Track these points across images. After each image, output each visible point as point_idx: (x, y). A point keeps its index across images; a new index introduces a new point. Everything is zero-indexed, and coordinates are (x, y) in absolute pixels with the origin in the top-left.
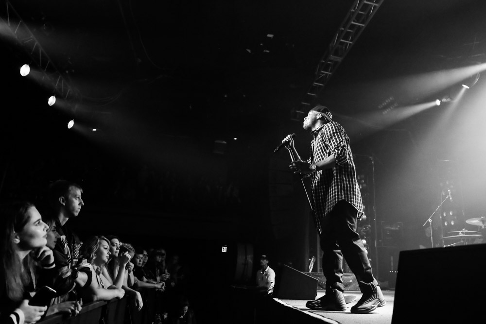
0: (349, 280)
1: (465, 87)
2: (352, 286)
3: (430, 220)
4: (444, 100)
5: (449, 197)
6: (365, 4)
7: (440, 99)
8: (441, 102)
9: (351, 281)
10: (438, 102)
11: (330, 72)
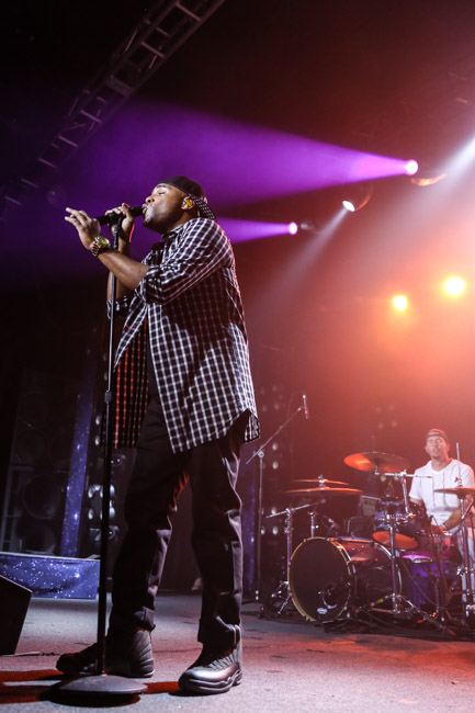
0: (73, 572)
1: (348, 206)
2: (79, 586)
3: (261, 454)
4: (304, 226)
5: (303, 410)
6: (176, 9)
7: (298, 224)
8: (299, 229)
9: (78, 576)
10: (293, 228)
11: (99, 118)
